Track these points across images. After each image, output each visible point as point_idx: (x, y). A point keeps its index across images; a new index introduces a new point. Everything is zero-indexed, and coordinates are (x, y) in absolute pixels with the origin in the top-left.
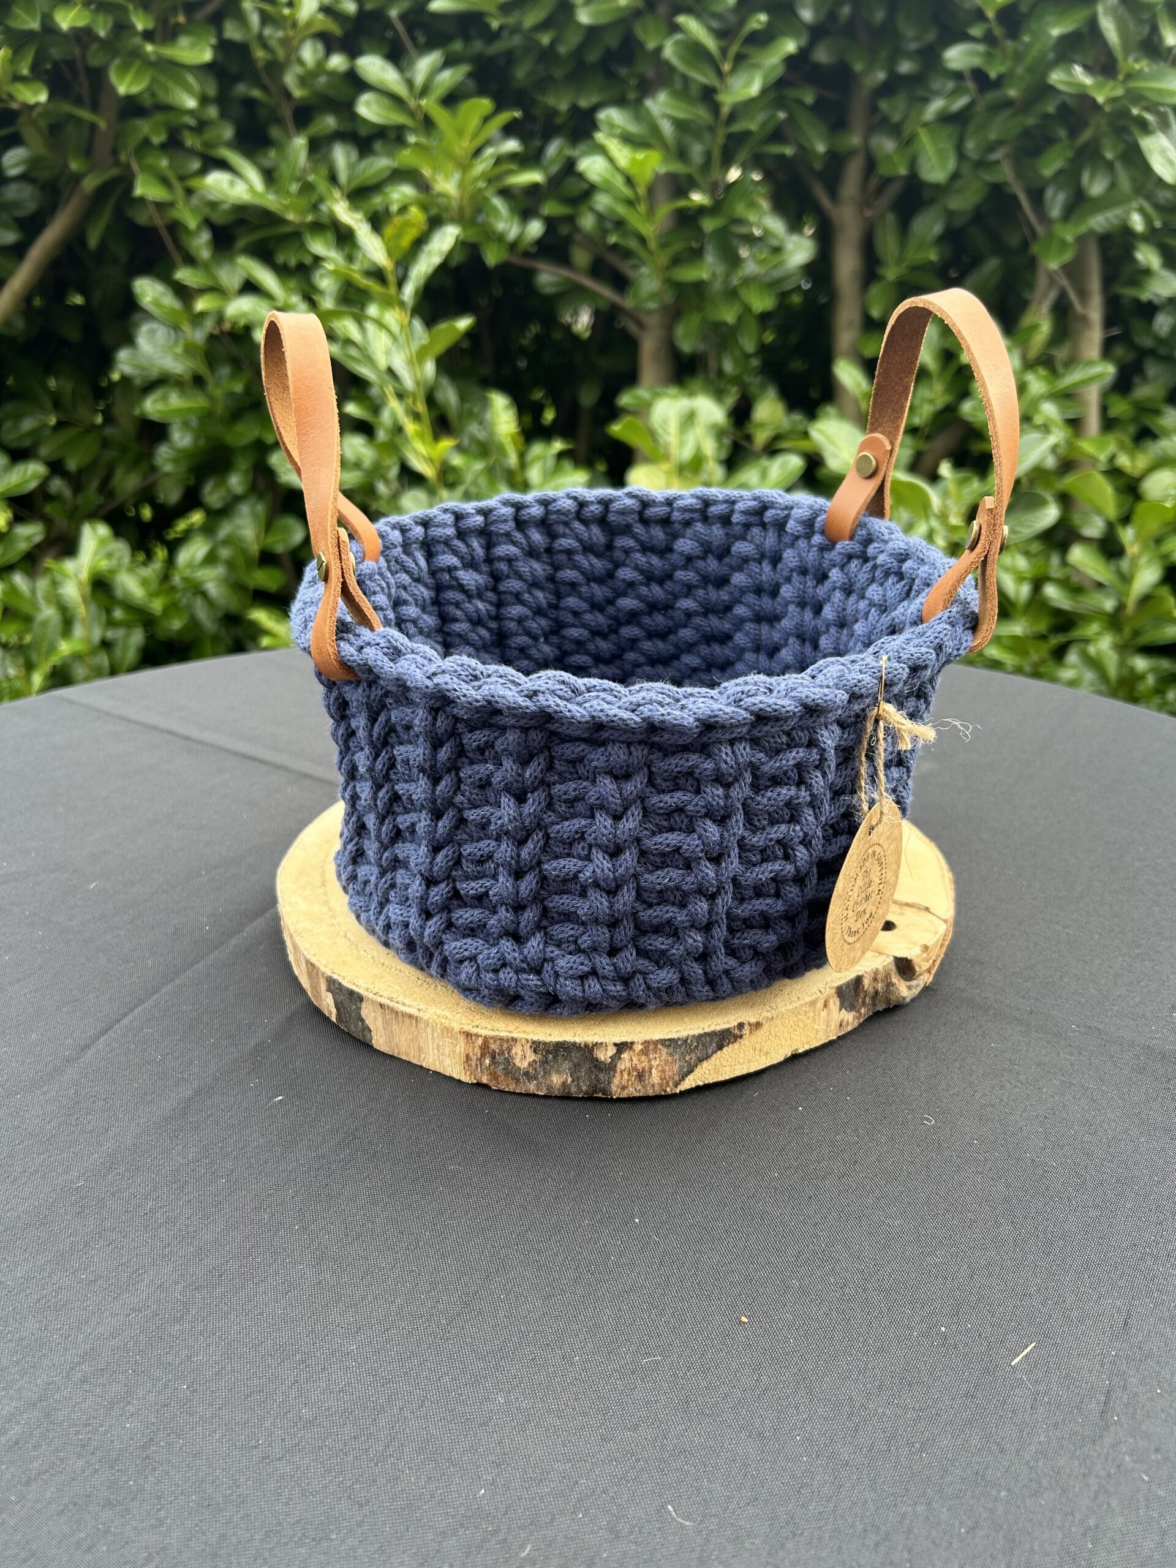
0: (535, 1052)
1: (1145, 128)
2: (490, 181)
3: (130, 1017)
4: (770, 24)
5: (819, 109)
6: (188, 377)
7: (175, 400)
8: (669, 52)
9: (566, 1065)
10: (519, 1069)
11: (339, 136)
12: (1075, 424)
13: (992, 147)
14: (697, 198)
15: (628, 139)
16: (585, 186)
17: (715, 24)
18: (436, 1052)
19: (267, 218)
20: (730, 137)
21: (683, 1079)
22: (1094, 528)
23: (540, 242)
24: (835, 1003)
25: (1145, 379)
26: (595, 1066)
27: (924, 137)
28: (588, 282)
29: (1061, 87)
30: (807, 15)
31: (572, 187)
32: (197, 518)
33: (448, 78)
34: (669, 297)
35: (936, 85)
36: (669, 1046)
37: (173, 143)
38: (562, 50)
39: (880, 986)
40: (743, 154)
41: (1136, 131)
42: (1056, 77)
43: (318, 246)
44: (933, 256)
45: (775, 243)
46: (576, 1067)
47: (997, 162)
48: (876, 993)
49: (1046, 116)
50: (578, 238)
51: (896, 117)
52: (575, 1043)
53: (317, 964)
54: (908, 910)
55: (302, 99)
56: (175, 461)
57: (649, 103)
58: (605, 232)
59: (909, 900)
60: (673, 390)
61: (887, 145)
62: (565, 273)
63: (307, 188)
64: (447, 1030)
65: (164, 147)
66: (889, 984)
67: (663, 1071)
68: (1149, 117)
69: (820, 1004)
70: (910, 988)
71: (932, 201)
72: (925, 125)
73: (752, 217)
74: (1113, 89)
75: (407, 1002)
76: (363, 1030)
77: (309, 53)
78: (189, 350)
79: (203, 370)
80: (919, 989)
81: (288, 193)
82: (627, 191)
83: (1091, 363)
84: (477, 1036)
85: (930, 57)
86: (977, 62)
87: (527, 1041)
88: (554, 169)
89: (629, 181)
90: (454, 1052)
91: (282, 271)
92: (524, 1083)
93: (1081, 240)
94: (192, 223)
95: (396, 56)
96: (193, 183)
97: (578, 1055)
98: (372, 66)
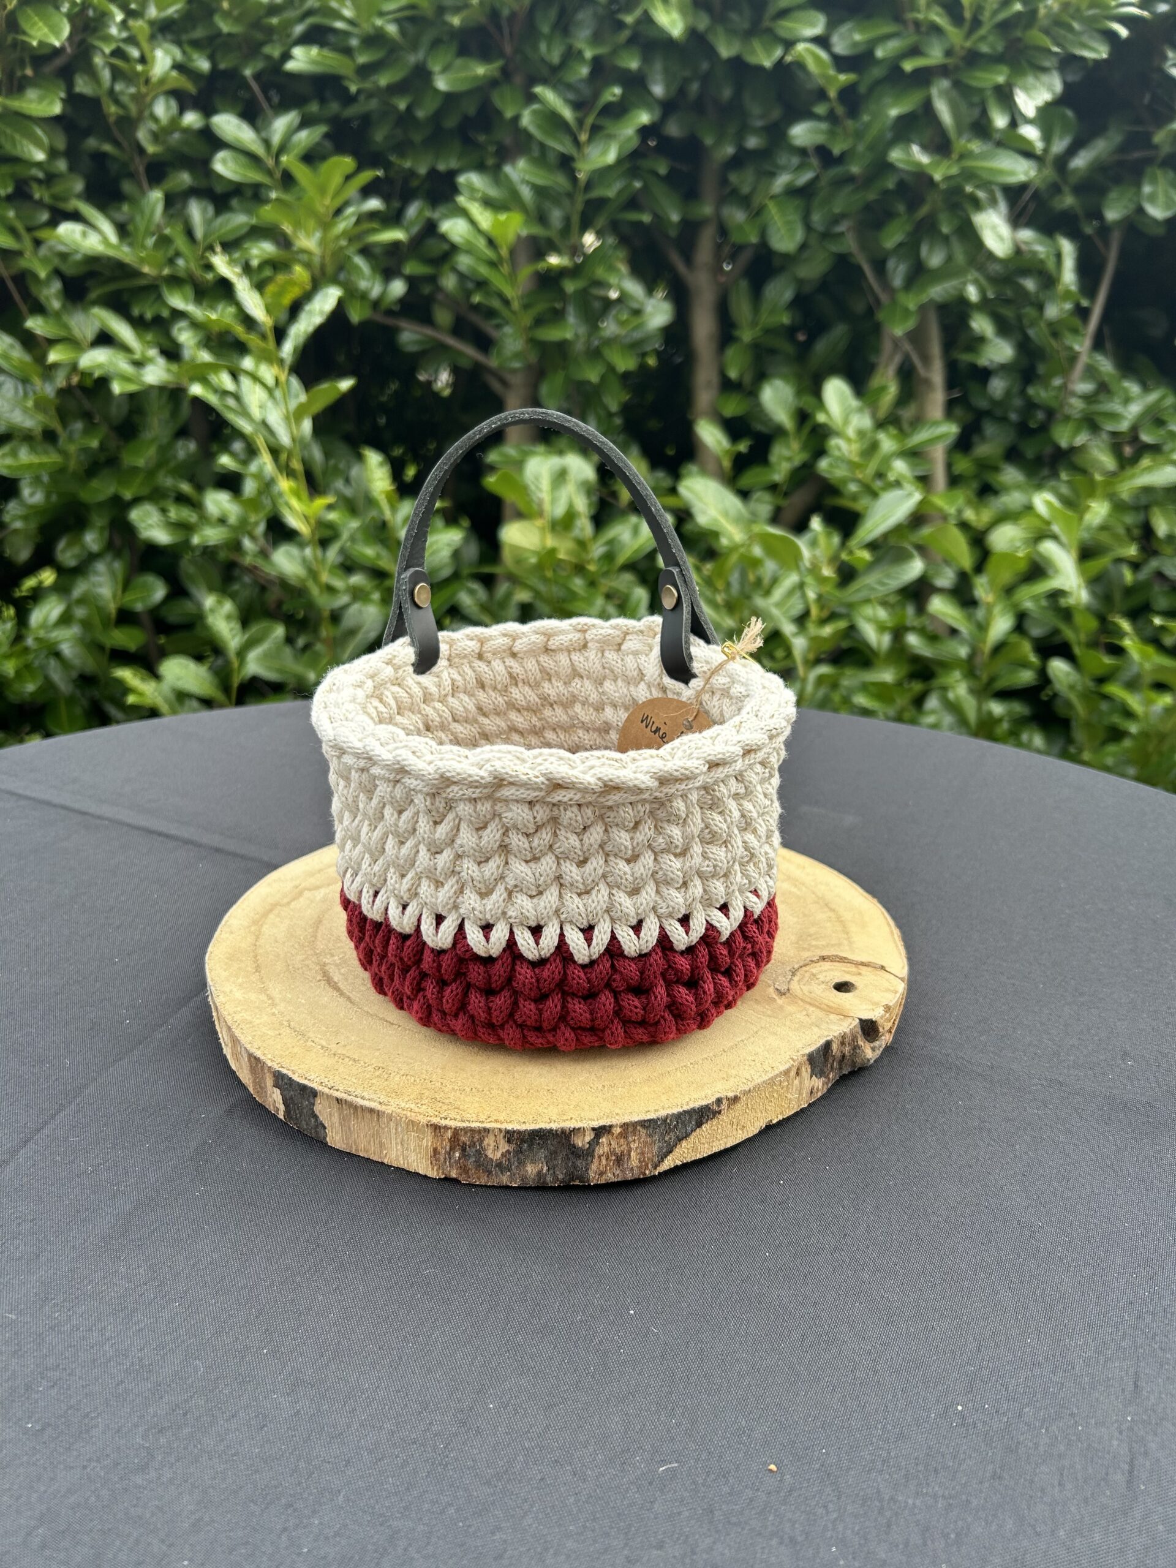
0: (509, 1141)
1: (978, 205)
2: (351, 240)
3: (51, 1126)
4: (623, 96)
5: (672, 180)
6: (38, 431)
7: (25, 456)
8: (527, 120)
9: (542, 1154)
10: (492, 1160)
11: (194, 192)
12: (924, 481)
13: (836, 220)
14: (554, 260)
15: (488, 203)
16: (446, 247)
17: (571, 96)
18: (399, 1147)
19: (120, 270)
20: (588, 203)
21: (662, 1160)
22: (946, 579)
23: (402, 301)
24: (806, 1071)
25: (983, 439)
26: (573, 1153)
27: (773, 209)
28: (451, 341)
29: (901, 166)
30: (658, 90)
31: (434, 247)
32: (48, 577)
33: (305, 138)
34: (533, 358)
35: (783, 159)
36: (648, 1127)
37: (21, 194)
38: (421, 114)
39: (847, 1050)
40: (601, 221)
41: (969, 207)
42: (896, 155)
43: (177, 301)
44: (785, 319)
45: (635, 306)
46: (553, 1154)
47: (842, 234)
48: (844, 1056)
49: (886, 192)
50: (440, 297)
51: (746, 189)
52: (551, 1130)
53: (262, 1058)
54: (863, 969)
55: (154, 155)
56: (25, 518)
57: (508, 169)
58: (468, 294)
59: (864, 959)
60: (541, 448)
61: (737, 216)
62: (429, 332)
63: (164, 241)
64: (412, 1124)
65: (9, 198)
66: (856, 1048)
67: (643, 1153)
68: (981, 195)
69: (793, 1073)
70: (873, 1049)
71: (781, 269)
72: (772, 197)
73: (613, 280)
74: (949, 167)
75: (365, 1094)
76: (316, 1127)
77: (162, 109)
78: (40, 405)
79: (56, 425)
80: (881, 1049)
81: (143, 247)
82: (489, 253)
83: (936, 423)
84: (446, 1128)
85: (777, 134)
86: (820, 139)
87: (500, 1130)
88: (415, 229)
89: (491, 242)
90: (420, 1146)
91: (138, 324)
92: (496, 1174)
93: (922, 308)
94: (43, 274)
95: (251, 115)
96: (42, 234)
97: (555, 1142)
98: (228, 124)
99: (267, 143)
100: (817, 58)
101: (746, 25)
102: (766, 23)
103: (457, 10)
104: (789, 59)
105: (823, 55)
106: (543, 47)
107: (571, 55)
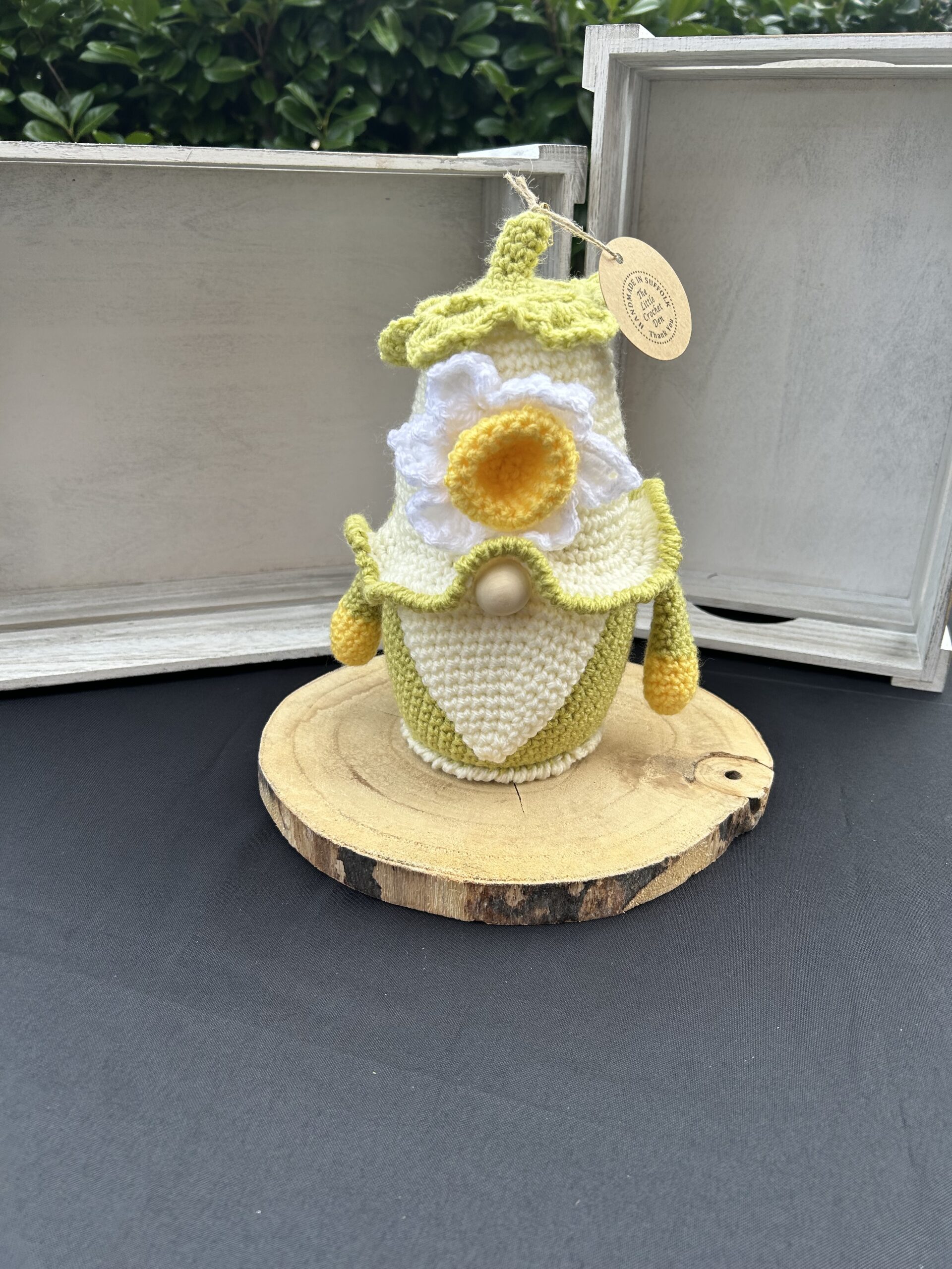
4: (355, 94)
8: (280, 107)
17: (314, 91)
30: (378, 89)
33: (98, 113)
38: (192, 99)
86: (497, 131)
98: (33, 99)
99: (67, 115)
100: (495, 72)
101: (440, 44)
102: (454, 42)
103: (221, 20)
104: (475, 72)
105: (499, 70)
106: (289, 51)
107: (312, 60)
